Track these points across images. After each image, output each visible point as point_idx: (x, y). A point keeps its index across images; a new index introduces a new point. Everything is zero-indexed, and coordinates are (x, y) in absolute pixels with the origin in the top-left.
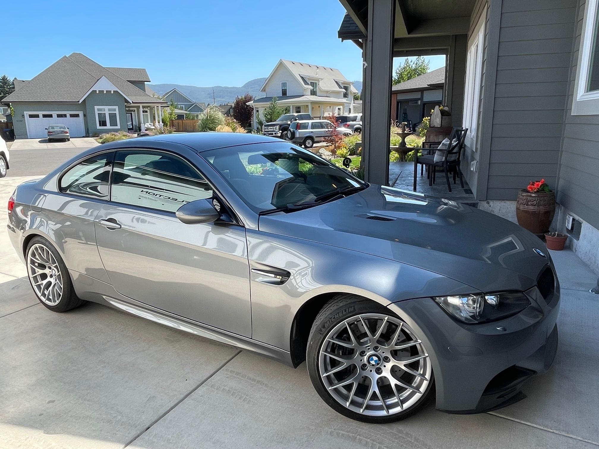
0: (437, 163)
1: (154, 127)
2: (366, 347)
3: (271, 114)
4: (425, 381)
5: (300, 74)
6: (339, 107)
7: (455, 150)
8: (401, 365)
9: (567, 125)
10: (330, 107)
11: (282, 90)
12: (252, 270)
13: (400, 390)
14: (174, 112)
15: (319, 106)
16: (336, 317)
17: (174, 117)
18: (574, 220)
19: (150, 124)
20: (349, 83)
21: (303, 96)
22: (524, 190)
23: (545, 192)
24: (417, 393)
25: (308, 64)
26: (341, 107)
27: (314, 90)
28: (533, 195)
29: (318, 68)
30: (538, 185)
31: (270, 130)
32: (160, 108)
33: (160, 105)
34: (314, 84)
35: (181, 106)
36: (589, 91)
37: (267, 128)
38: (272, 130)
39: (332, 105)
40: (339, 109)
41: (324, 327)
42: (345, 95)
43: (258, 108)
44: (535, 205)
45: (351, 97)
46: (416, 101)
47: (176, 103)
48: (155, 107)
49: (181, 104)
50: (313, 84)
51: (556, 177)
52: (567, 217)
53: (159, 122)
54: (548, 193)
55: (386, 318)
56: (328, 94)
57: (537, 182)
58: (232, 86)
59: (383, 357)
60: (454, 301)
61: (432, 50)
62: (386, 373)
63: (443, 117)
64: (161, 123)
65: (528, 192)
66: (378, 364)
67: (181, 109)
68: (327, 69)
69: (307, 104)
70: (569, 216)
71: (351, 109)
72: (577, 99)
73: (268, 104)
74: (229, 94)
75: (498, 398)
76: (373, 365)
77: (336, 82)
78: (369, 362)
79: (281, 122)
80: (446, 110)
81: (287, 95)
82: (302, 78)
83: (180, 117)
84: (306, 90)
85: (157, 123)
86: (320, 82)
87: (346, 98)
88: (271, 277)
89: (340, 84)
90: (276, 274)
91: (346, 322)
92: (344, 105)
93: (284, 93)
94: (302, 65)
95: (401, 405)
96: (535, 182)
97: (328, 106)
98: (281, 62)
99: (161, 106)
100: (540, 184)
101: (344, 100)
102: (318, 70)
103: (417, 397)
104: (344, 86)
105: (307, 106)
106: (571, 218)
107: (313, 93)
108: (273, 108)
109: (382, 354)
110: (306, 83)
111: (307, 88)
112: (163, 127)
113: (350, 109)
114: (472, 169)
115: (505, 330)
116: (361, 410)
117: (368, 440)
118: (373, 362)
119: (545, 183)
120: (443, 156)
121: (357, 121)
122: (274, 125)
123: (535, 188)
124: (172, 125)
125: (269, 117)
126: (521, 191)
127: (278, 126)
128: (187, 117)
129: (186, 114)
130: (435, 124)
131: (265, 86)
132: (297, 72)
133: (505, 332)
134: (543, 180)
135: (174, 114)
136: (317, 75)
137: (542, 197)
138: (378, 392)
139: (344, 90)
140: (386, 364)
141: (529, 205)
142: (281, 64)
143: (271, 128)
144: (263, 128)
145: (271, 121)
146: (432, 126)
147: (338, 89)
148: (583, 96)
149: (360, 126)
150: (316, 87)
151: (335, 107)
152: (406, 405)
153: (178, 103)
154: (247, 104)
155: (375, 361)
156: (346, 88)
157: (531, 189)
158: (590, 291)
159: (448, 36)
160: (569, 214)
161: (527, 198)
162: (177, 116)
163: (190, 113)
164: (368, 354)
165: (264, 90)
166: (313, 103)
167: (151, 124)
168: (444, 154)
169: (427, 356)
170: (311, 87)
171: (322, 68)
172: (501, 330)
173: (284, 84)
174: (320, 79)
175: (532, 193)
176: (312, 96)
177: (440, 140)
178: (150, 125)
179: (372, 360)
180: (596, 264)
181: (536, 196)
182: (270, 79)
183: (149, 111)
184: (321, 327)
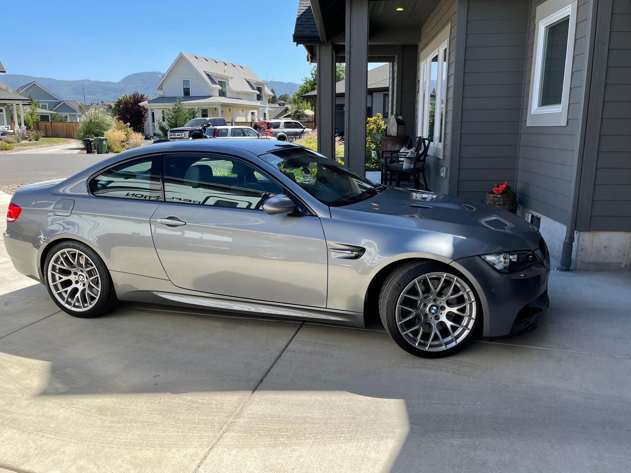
0: (406, 170)
1: (12, 131)
2: (428, 300)
3: (176, 119)
4: (472, 320)
5: (206, 70)
6: (253, 111)
7: (422, 158)
8: (454, 310)
9: (522, 135)
10: (243, 110)
11: (184, 89)
12: (330, 250)
13: (454, 329)
14: (35, 111)
15: (230, 110)
16: (409, 277)
17: (36, 118)
18: (532, 216)
19: (6, 127)
20: (262, 84)
21: (210, 96)
22: (490, 192)
23: (509, 194)
24: (467, 330)
25: (214, 60)
26: (255, 111)
27: (223, 90)
28: (499, 196)
29: (226, 64)
30: (503, 187)
31: (177, 136)
32: (21, 105)
33: (21, 103)
34: (223, 83)
35: (44, 104)
36: (542, 106)
37: (174, 134)
38: (180, 136)
39: (244, 108)
40: (252, 113)
41: (399, 285)
42: (259, 98)
43: (153, 110)
44: (501, 205)
45: (265, 99)
46: (341, 107)
47: (37, 100)
48: (14, 105)
49: (42, 102)
50: (221, 83)
51: (514, 180)
52: (526, 215)
53: (20, 124)
54: (511, 194)
55: (445, 275)
56: (239, 95)
57: (501, 184)
58: (106, 81)
59: (440, 306)
60: (489, 258)
61: (379, 57)
62: (443, 318)
63: (399, 126)
64: (23, 125)
65: (494, 193)
66: (437, 312)
67: (44, 107)
68: (236, 66)
69: (216, 107)
70: (528, 214)
71: (267, 114)
72: (532, 112)
73: (170, 106)
74: (101, 90)
75: (524, 325)
76: (433, 314)
77: (248, 82)
78: (430, 311)
79: (191, 127)
80: (400, 119)
81: (190, 96)
82: (208, 75)
83: (44, 118)
84: (214, 89)
85: (17, 126)
86: (230, 81)
87: (260, 101)
88: (348, 253)
89: (253, 84)
90: (352, 251)
91: (416, 281)
92: (259, 109)
93: (187, 92)
94: (207, 60)
95: (455, 341)
96: (500, 185)
97: (239, 110)
98: (181, 56)
99: (23, 104)
100: (505, 186)
101: (258, 103)
102: (225, 67)
103: (467, 332)
104: (257, 87)
105: (216, 109)
106: (530, 215)
107: (222, 94)
108: (177, 111)
109: (439, 304)
110: (213, 82)
111: (215, 88)
112: (26, 131)
113: (265, 114)
114: (442, 175)
115: (525, 276)
116: (427, 348)
117: (436, 367)
118: (433, 311)
119: (508, 185)
120: (412, 164)
121: (280, 127)
122: (183, 131)
123: (501, 190)
124: (38, 128)
125: (173, 122)
126: (488, 193)
127: (187, 132)
128: (53, 119)
129: (52, 114)
130: (391, 133)
131: (162, 84)
132: (201, 68)
133: (526, 278)
134: (506, 183)
135: (35, 114)
136: (225, 73)
137: (506, 197)
138: (438, 333)
139: (257, 92)
140: (442, 312)
141: (496, 205)
142: (181, 58)
143: (179, 134)
144: (168, 134)
145: (177, 127)
146: (388, 134)
147: (250, 90)
148: (536, 110)
149: (283, 134)
150: (225, 86)
151: (248, 111)
152: (459, 340)
153: (40, 101)
154: (141, 104)
155: (435, 310)
156: (259, 89)
157: (496, 192)
158: (555, 270)
159: (397, 46)
160: (528, 212)
161: (494, 199)
162: (40, 116)
163: (57, 114)
164: (429, 306)
165: (160, 88)
166: (223, 105)
167: (8, 127)
168: (413, 161)
169: (474, 301)
170: (219, 87)
171: (230, 64)
172: (524, 276)
173: (186, 82)
174: (230, 77)
175: (498, 194)
176: (221, 98)
177: (397, 149)
178: (6, 129)
179: (433, 309)
180: (556, 250)
181: (501, 196)
182: (168, 75)
183: (4, 110)
184: (397, 286)
